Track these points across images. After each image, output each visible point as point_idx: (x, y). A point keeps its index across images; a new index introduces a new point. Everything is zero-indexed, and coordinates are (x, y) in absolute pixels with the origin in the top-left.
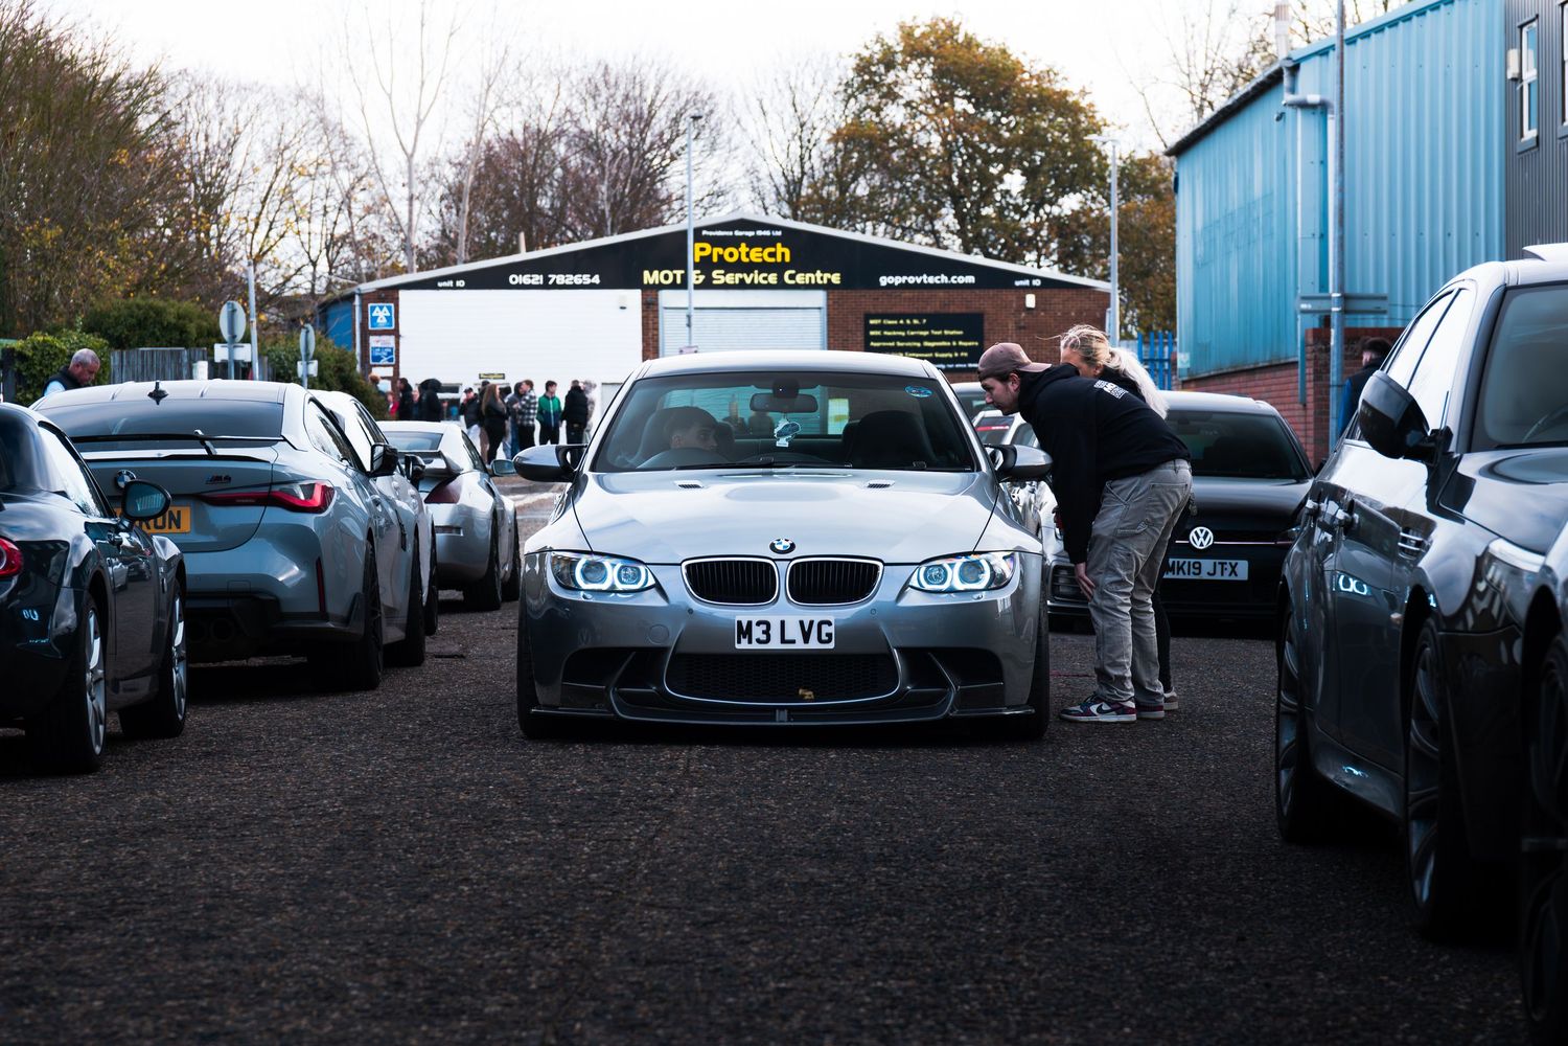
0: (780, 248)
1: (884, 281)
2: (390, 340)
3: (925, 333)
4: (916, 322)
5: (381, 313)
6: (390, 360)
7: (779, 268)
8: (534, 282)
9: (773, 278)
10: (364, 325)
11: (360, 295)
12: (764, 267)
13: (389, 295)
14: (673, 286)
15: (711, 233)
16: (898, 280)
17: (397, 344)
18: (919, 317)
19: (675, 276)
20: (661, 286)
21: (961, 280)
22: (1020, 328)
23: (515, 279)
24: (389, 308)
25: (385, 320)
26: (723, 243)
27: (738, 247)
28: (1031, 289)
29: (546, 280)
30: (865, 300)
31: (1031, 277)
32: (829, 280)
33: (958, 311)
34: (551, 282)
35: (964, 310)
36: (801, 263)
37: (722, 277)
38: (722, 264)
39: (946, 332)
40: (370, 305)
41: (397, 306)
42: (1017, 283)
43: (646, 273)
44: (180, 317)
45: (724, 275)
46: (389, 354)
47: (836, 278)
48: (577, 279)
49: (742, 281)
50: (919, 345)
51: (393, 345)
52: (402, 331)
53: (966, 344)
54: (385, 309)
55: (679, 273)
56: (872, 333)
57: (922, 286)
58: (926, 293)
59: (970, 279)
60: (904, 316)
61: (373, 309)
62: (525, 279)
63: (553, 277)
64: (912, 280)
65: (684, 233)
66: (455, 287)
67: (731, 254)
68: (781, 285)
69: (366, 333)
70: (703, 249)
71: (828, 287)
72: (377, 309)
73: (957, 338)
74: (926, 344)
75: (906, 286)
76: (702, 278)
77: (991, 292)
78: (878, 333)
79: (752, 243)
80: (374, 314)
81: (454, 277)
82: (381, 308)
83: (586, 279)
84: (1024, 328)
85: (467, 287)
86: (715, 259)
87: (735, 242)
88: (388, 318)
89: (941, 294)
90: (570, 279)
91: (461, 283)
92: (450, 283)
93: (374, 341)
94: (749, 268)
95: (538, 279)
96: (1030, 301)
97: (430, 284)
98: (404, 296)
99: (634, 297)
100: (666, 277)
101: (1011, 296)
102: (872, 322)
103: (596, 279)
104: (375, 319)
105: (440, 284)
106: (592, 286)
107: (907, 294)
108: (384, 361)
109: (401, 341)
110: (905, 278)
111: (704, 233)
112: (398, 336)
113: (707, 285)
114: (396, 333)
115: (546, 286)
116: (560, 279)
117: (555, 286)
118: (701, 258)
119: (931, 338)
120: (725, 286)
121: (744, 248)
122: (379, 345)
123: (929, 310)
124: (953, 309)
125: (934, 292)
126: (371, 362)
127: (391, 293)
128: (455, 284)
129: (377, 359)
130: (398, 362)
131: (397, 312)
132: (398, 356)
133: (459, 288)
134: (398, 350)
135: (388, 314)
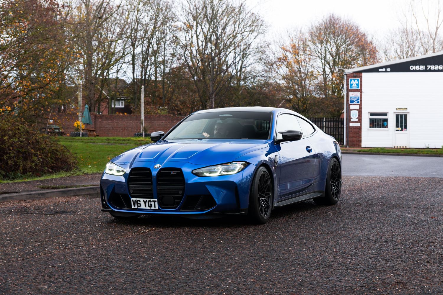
2: (358, 94)
5: (354, 83)
6: (358, 102)
8: (420, 69)
10: (347, 88)
11: (346, 75)
13: (358, 75)
17: (361, 95)
23: (412, 67)
24: (358, 80)
25: (356, 85)
29: (426, 68)
34: (428, 69)
40: (350, 79)
41: (361, 79)
46: (358, 99)
48: (440, 67)
51: (359, 96)
52: (363, 91)
54: (356, 81)
61: (351, 80)
62: (417, 68)
63: (429, 66)
66: (386, 71)
69: (348, 91)
72: (353, 81)
80: (352, 83)
81: (386, 67)
82: (354, 80)
85: (391, 71)
88: (357, 85)
90: (437, 67)
91: (388, 70)
92: (384, 70)
93: (351, 94)
95: (422, 67)
97: (375, 70)
98: (364, 75)
104: (351, 85)
105: (380, 70)
108: (355, 103)
109: (363, 94)
112: (361, 92)
114: (360, 91)
115: (426, 70)
116: (433, 67)
117: (430, 70)
122: (353, 96)
126: (350, 103)
127: (359, 74)
128: (386, 70)
129: (352, 102)
130: (361, 103)
131: (361, 82)
132: (361, 100)
133: (388, 72)
134: (361, 98)
135: (357, 83)
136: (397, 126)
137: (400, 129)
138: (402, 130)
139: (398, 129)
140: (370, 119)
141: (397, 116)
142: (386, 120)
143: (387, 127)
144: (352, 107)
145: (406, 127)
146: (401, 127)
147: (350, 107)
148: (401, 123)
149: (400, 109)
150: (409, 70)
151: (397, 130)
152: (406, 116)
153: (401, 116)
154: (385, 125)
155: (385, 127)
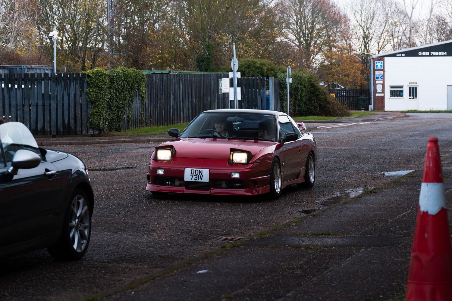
2: (382, 72)
5: (379, 64)
6: (382, 78)
10: (374, 68)
11: (373, 59)
17: (384, 73)
23: (420, 53)
24: (382, 63)
25: (380, 66)
29: (430, 54)
34: (431, 54)
40: (376, 62)
41: (384, 62)
44: (261, 64)
46: (382, 77)
48: (440, 53)
51: (383, 74)
52: (385, 70)
54: (380, 63)
61: (376, 63)
62: (424, 53)
63: (432, 53)
66: (402, 56)
69: (374, 70)
72: (378, 63)
80: (377, 64)
81: (401, 53)
82: (379, 63)
83: (442, 53)
85: (405, 56)
88: (381, 66)
90: (437, 53)
91: (403, 55)
92: (400, 55)
93: (377, 73)
95: (427, 53)
97: (394, 55)
98: (386, 58)
103: (446, 53)
104: (377, 66)
105: (397, 55)
106: (444, 55)
108: (380, 79)
109: (385, 73)
112: (384, 71)
114: (383, 70)
115: (430, 55)
116: (434, 53)
117: (433, 56)
122: (378, 74)
126: (376, 79)
127: (382, 58)
128: (402, 55)
129: (378, 78)
130: (384, 79)
131: (384, 64)
132: (384, 77)
133: (403, 56)
134: (384, 75)
135: (381, 64)
136: (410, 96)
137: (412, 97)
138: (413, 98)
139: (410, 97)
140: (391, 91)
141: (410, 88)
142: (402, 91)
143: (402, 96)
144: (377, 82)
145: (416, 96)
146: (413, 96)
147: (376, 82)
148: (413, 93)
149: (412, 83)
150: (418, 55)
151: (410, 99)
152: (416, 88)
153: (413, 88)
154: (402, 95)
155: (401, 96)
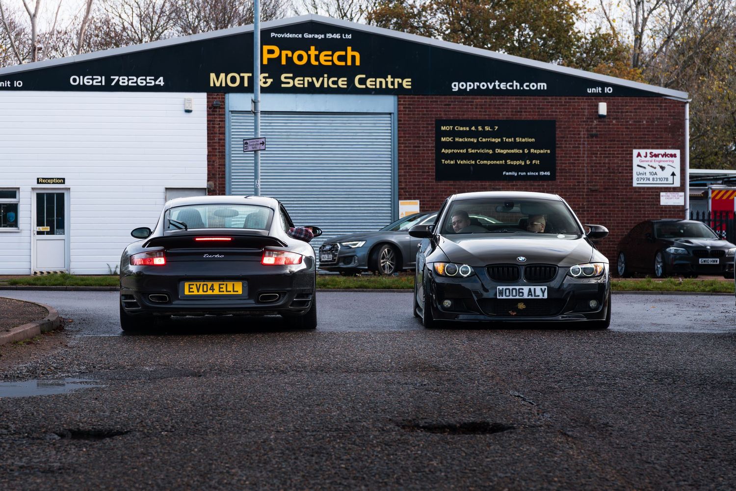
0: (350, 52)
1: (455, 87)
3: (498, 140)
4: (487, 128)
7: (349, 72)
8: (95, 83)
9: (342, 83)
12: (333, 71)
14: (241, 89)
15: (279, 36)
16: (470, 86)
18: (491, 123)
19: (242, 78)
20: (228, 90)
21: (533, 86)
22: (592, 136)
23: (75, 80)
26: (292, 45)
27: (307, 50)
28: (603, 96)
29: (108, 81)
30: (437, 106)
31: (603, 85)
32: (400, 85)
33: (531, 118)
34: (113, 84)
35: (536, 117)
36: (372, 68)
37: (291, 81)
38: (291, 67)
39: (518, 140)
42: (589, 91)
43: (213, 76)
45: (293, 79)
47: (407, 83)
48: (141, 81)
49: (311, 84)
50: (491, 152)
53: (538, 152)
55: (246, 76)
56: (443, 139)
57: (495, 92)
58: (498, 100)
59: (543, 86)
60: (476, 123)
62: (86, 81)
63: (115, 78)
64: (483, 86)
65: (250, 35)
66: (12, 88)
67: (301, 58)
68: (351, 90)
70: (271, 52)
71: (399, 92)
73: (529, 146)
74: (498, 151)
75: (477, 92)
76: (270, 81)
77: (563, 99)
78: (450, 139)
79: (321, 46)
81: (11, 78)
83: (150, 81)
84: (596, 136)
86: (284, 62)
87: (305, 45)
89: (513, 100)
90: (133, 81)
91: (16, 84)
92: (7, 84)
94: (318, 71)
95: (99, 80)
96: (603, 108)
99: (199, 101)
100: (233, 80)
101: (582, 103)
102: (443, 128)
103: (161, 81)
106: (156, 89)
107: (479, 100)
110: (477, 84)
111: (273, 34)
113: (276, 88)
115: (108, 87)
116: (123, 81)
117: (118, 88)
118: (269, 59)
119: (503, 145)
120: (294, 90)
121: (313, 52)
123: (501, 116)
124: (524, 116)
125: (506, 99)
128: (12, 84)
133: (17, 89)
136: (40, 223)
137: (48, 229)
138: (51, 232)
139: (41, 229)
141: (40, 197)
142: (14, 208)
143: (15, 224)
145: (61, 225)
146: (49, 223)
148: (50, 214)
149: (46, 180)
150: (67, 87)
151: (39, 233)
152: (61, 197)
153: (50, 196)
154: (12, 220)
155: (11, 226)
